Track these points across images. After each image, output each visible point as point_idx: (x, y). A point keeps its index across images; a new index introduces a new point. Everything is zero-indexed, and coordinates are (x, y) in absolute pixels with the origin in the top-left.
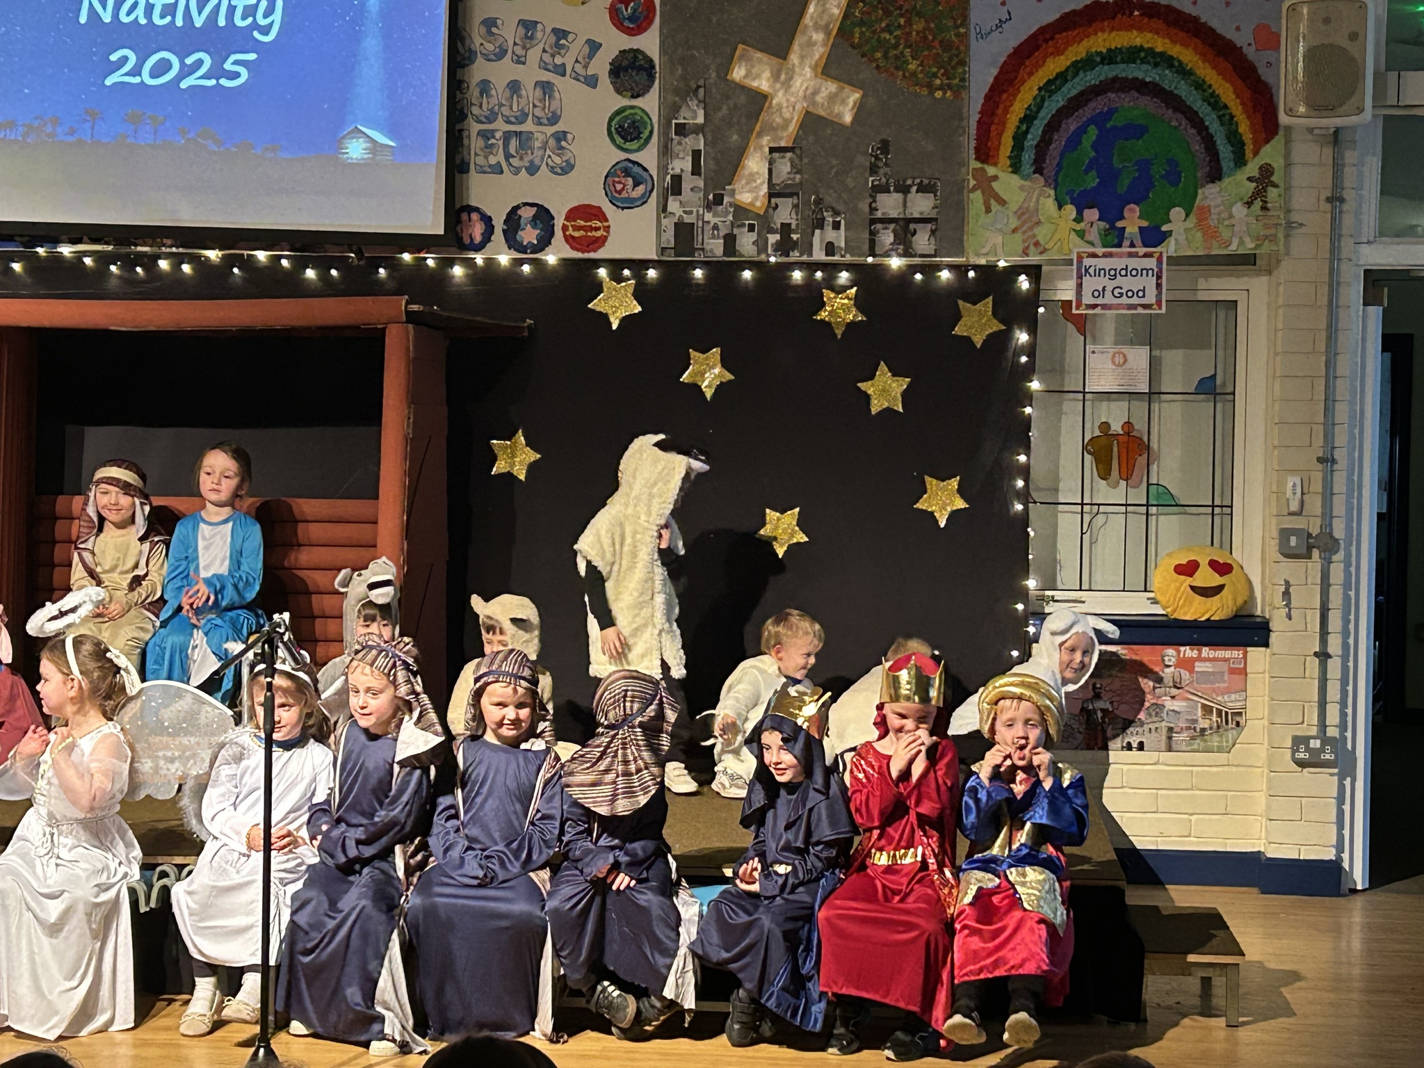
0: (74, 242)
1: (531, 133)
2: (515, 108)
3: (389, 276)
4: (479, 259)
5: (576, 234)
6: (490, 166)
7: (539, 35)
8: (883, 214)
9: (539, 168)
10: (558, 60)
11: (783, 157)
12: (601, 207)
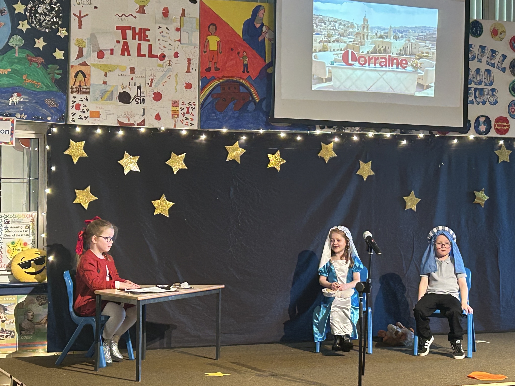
0: (322, 128)
1: (483, 89)
2: (478, 79)
5: (499, 128)
6: (470, 101)
7: (486, 51)
9: (486, 102)
10: (493, 62)
12: (507, 118)
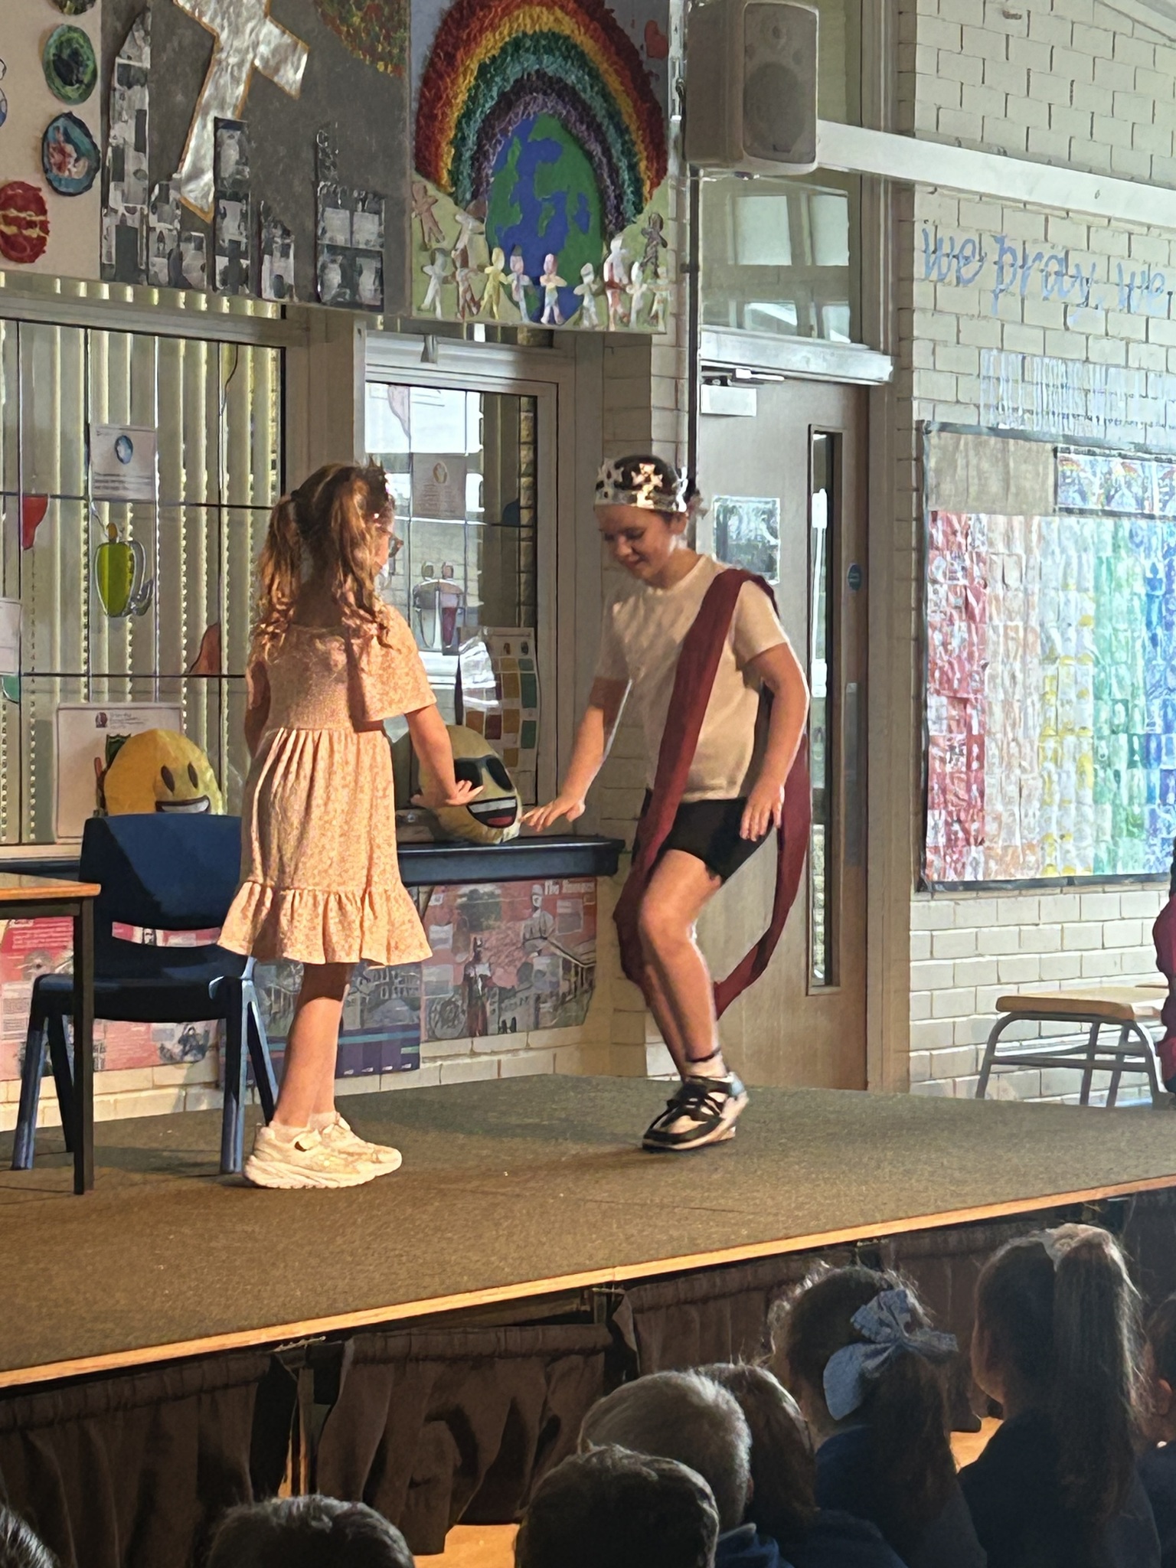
5: (8, 231)
8: (331, 239)
11: (231, 137)
12: (40, 190)
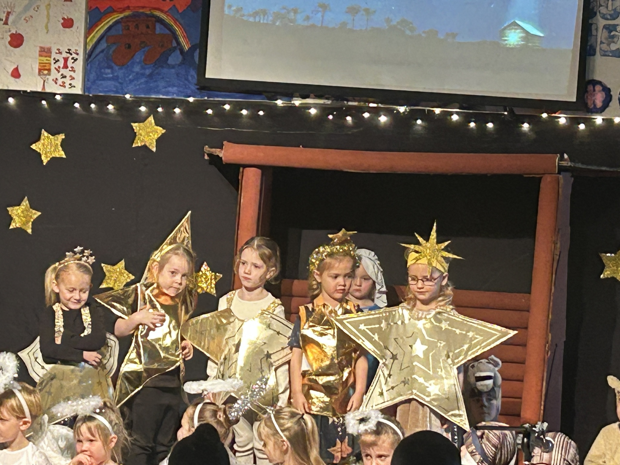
0: (304, 97)
3: (531, 130)
4: (599, 120)
6: (612, 51)
